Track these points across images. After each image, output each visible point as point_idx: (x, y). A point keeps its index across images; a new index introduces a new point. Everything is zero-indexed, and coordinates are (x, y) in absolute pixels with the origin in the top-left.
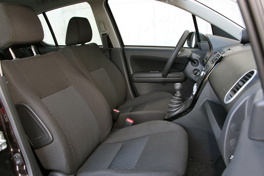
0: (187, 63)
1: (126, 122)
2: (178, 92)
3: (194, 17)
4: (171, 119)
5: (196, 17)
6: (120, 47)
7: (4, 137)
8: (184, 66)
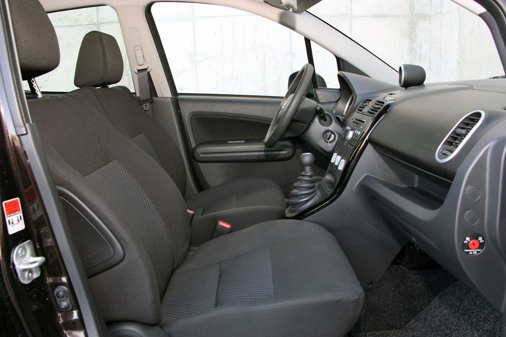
0: (312, 121)
1: (217, 226)
2: (308, 169)
3: (308, 41)
4: (301, 216)
5: (312, 42)
6: (171, 96)
7: (34, 253)
8: (305, 126)
